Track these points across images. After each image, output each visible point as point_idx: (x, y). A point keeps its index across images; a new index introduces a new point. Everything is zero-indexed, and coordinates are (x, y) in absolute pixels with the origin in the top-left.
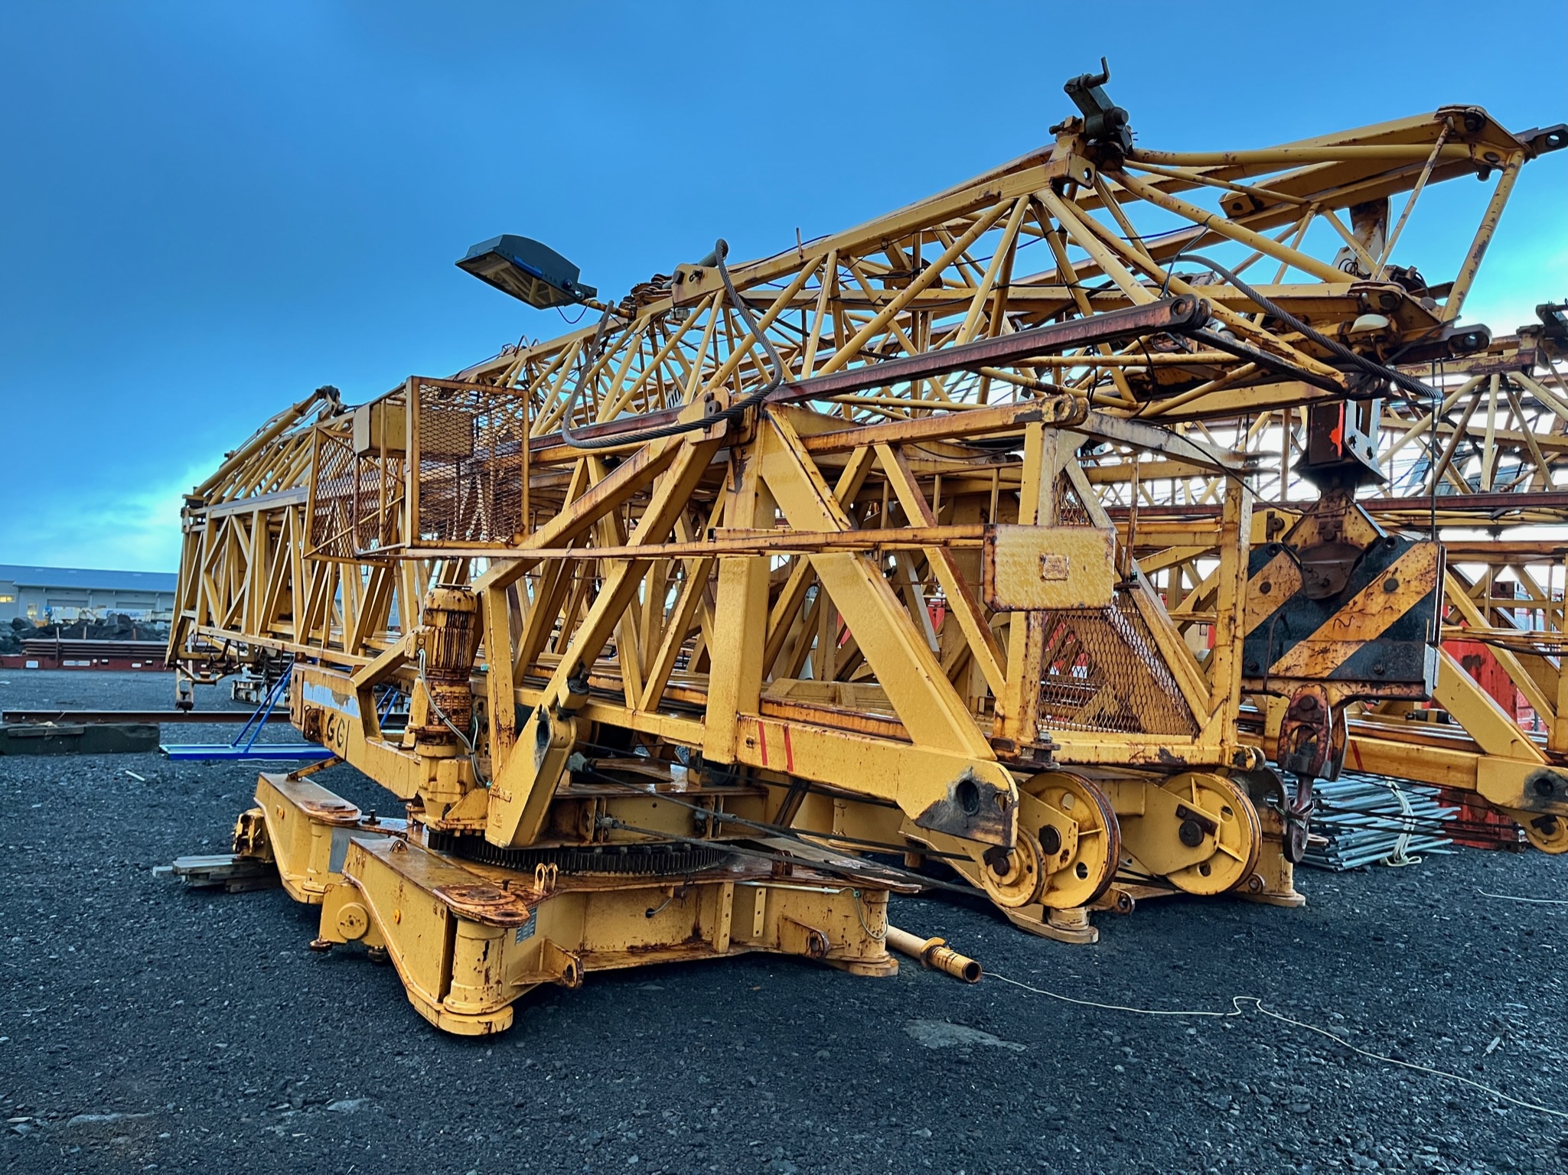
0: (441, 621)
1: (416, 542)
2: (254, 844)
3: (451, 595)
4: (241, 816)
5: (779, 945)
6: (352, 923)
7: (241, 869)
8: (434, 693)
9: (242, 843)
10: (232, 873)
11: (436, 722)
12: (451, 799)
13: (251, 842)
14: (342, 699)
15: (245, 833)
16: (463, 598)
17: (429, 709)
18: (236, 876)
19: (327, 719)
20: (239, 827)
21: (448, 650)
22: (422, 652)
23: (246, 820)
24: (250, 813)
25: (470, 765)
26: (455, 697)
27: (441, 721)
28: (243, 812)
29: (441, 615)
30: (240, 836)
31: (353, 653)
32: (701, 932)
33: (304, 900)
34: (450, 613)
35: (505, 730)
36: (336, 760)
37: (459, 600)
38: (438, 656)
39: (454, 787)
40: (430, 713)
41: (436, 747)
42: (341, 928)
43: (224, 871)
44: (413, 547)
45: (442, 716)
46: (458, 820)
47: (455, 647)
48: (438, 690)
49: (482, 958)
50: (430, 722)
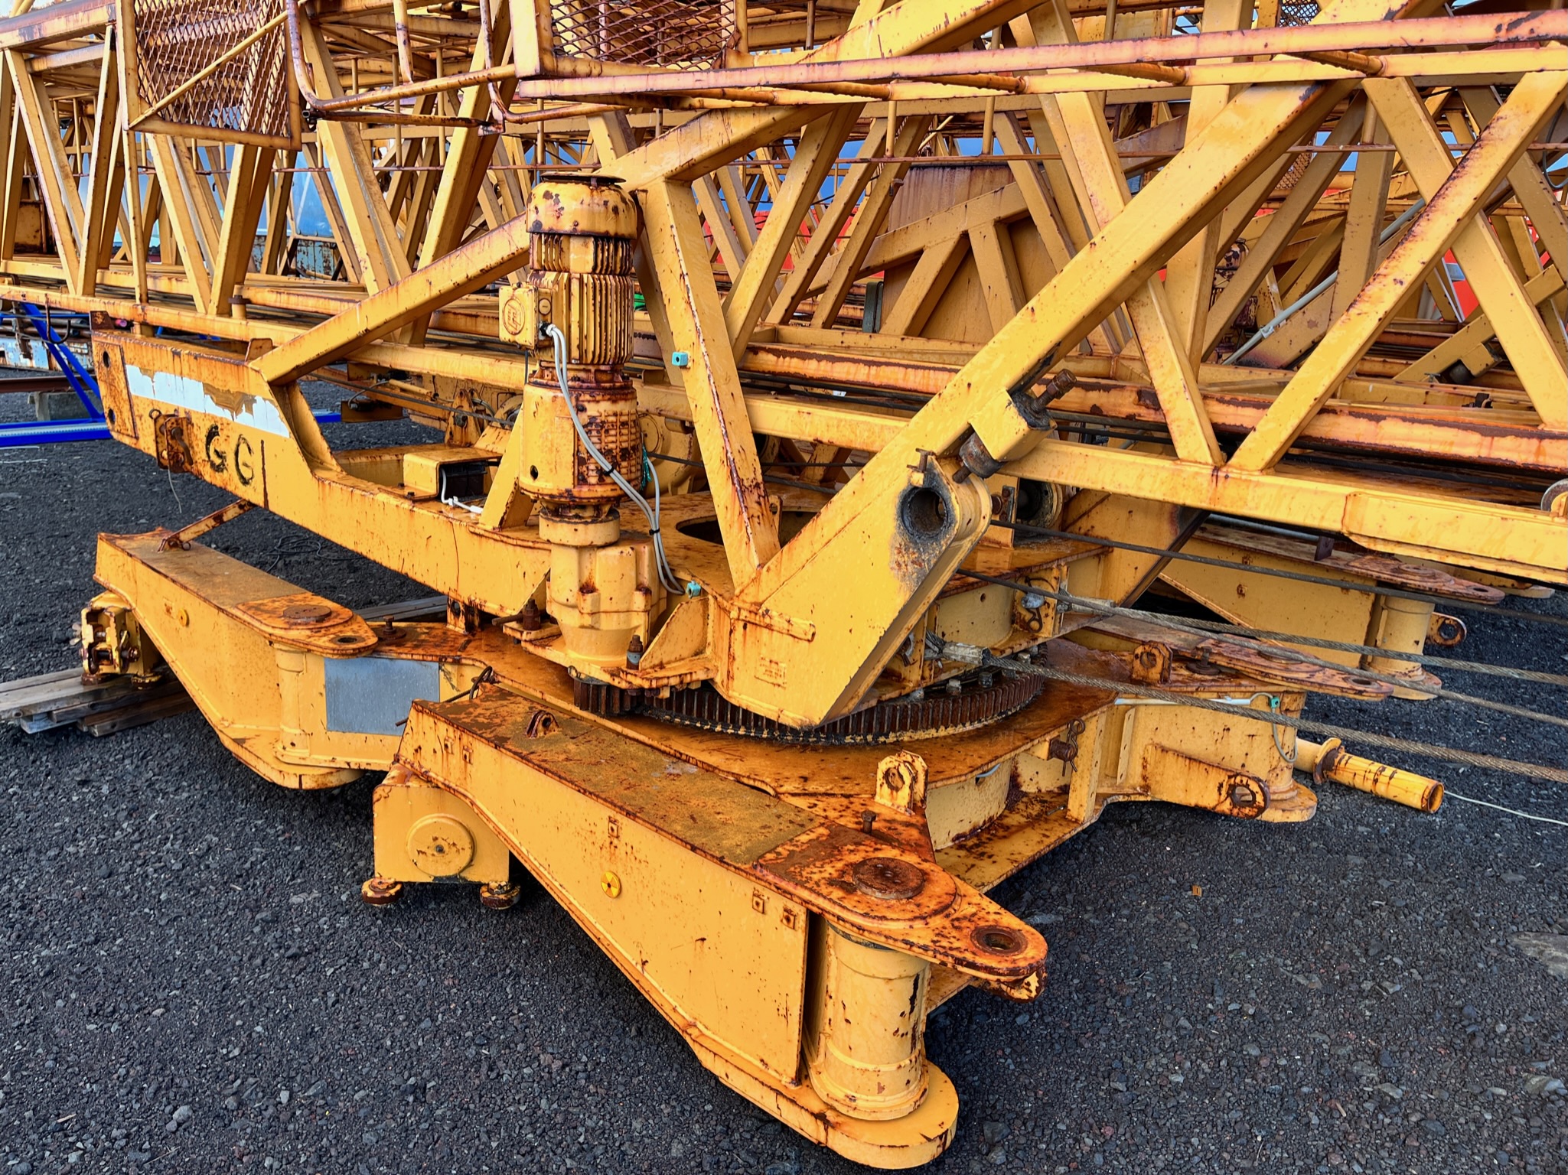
0: (581, 257)
1: (549, 62)
2: (121, 657)
3: (598, 198)
4: (84, 612)
5: (1146, 788)
6: (440, 850)
7: (105, 697)
8: (584, 418)
9: (98, 656)
10: (92, 706)
11: (593, 479)
12: (628, 621)
13: (115, 655)
14: (239, 402)
15: (98, 640)
16: (621, 206)
17: (577, 453)
18: (98, 709)
19: (202, 435)
20: (87, 633)
21: (603, 326)
22: (553, 331)
23: (95, 616)
24: (98, 602)
25: (652, 554)
26: (624, 424)
27: (602, 474)
28: (84, 605)
29: (575, 244)
30: (91, 646)
31: (220, 313)
32: (1020, 780)
33: (292, 783)
34: (601, 239)
35: (750, 489)
36: (241, 507)
37: (616, 210)
38: (582, 337)
39: (630, 601)
40: (580, 460)
41: (591, 527)
42: (420, 859)
43: (78, 705)
44: (544, 74)
45: (607, 466)
46: (661, 666)
47: (612, 321)
48: (593, 410)
49: (907, 1011)
50: (581, 479)
